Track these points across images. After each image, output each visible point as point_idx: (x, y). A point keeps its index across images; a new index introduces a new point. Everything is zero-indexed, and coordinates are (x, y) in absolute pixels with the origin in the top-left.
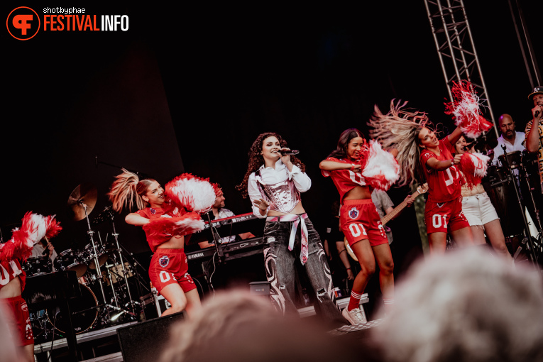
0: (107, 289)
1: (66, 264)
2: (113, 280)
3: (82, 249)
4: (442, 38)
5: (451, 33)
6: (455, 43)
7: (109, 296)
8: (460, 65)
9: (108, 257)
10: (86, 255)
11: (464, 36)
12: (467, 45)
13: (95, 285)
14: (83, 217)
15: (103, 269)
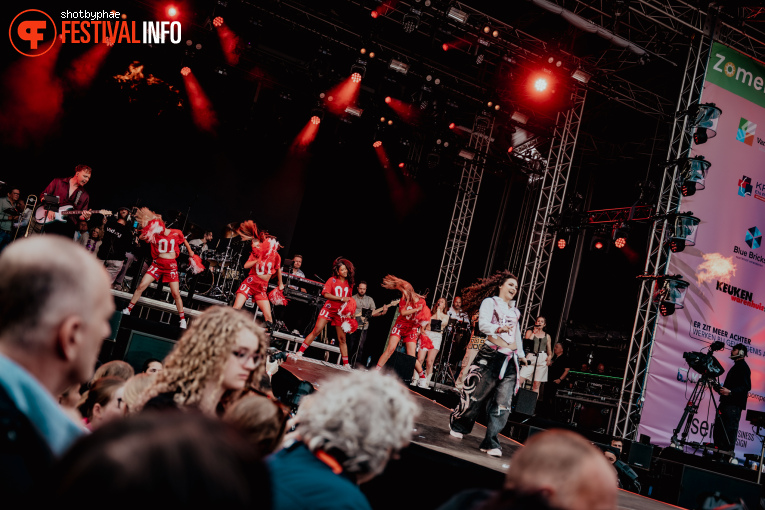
0: (222, 279)
1: (208, 257)
2: (227, 276)
3: (220, 253)
4: (450, 244)
5: (456, 244)
6: (455, 250)
7: (221, 284)
8: (452, 262)
9: (230, 264)
10: (220, 257)
11: (461, 250)
12: (460, 254)
13: (217, 274)
14: (228, 237)
15: (225, 269)
